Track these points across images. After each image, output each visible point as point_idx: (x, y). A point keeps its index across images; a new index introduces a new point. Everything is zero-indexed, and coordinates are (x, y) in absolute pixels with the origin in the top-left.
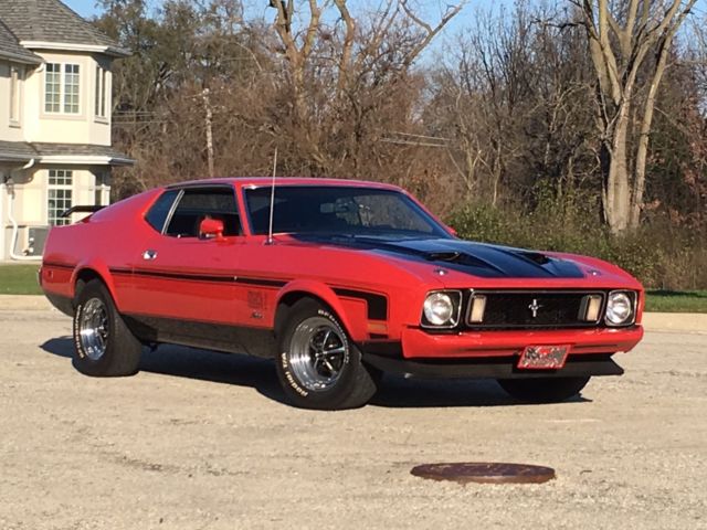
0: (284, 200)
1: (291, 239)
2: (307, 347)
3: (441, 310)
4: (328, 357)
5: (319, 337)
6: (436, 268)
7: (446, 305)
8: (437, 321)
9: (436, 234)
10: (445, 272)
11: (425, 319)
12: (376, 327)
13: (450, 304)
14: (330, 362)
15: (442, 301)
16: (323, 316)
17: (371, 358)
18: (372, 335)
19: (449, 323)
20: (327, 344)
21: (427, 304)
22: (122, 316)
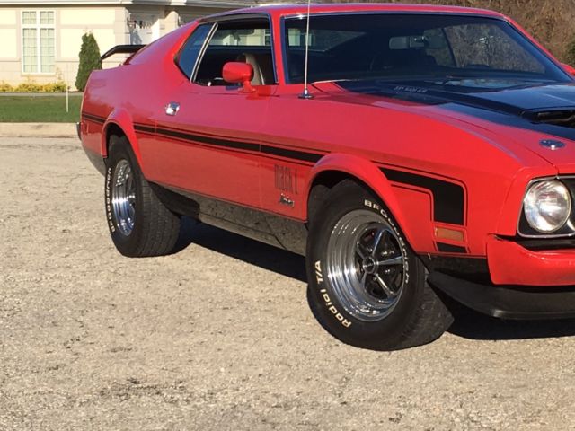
0: (362, 33)
1: (339, 89)
2: (353, 252)
3: (551, 207)
4: (381, 270)
5: (367, 238)
6: (546, 137)
7: (560, 201)
8: (543, 225)
9: (550, 76)
10: (558, 145)
11: (525, 224)
12: (447, 233)
13: (566, 198)
14: (385, 277)
15: (553, 194)
16: (371, 209)
17: (442, 279)
18: (442, 246)
19: (566, 229)
20: (379, 250)
21: (530, 199)
22: (151, 184)
